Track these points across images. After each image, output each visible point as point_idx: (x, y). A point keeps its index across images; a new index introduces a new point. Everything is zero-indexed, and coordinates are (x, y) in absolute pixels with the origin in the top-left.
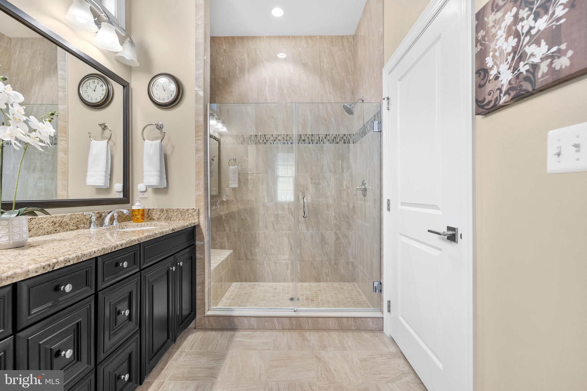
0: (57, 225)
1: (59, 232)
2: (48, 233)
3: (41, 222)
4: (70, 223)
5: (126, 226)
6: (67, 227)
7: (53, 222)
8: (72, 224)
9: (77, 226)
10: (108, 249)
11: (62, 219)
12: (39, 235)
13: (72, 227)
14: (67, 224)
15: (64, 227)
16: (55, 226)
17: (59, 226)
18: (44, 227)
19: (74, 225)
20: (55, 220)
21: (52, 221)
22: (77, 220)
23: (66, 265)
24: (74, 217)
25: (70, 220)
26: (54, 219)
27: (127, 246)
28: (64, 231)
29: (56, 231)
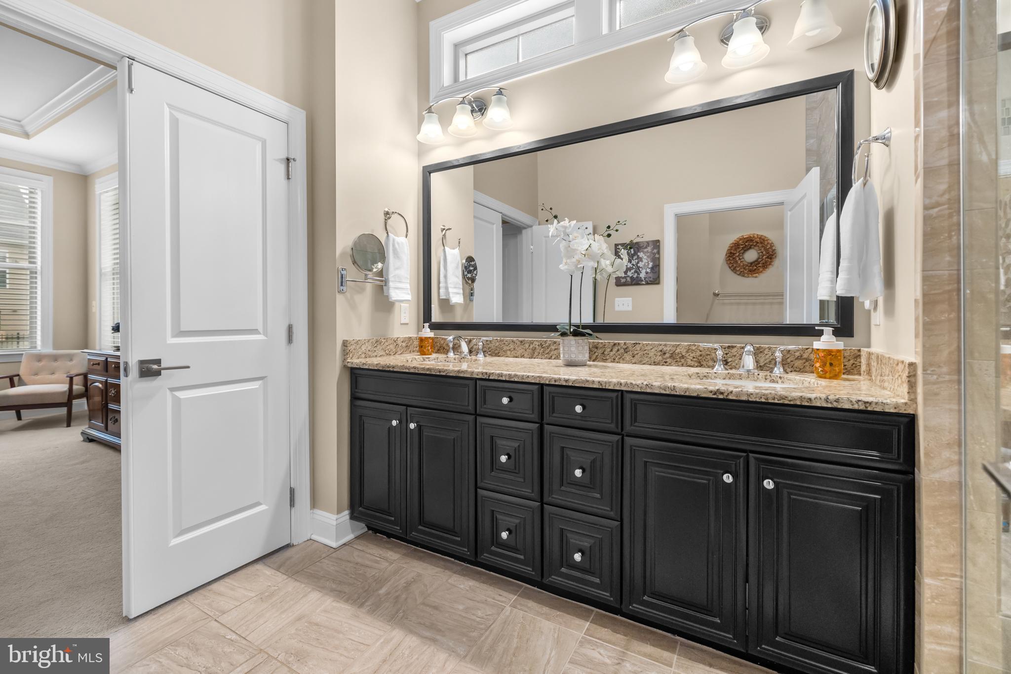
0: (667, 355)
1: (670, 365)
2: (655, 364)
3: (646, 348)
4: (687, 355)
5: (780, 377)
6: (683, 360)
7: (661, 351)
8: (691, 358)
9: (700, 362)
10: (545, 379)
11: (674, 349)
12: (644, 364)
13: (690, 362)
14: (683, 357)
15: (678, 360)
16: (665, 357)
17: (670, 357)
18: (650, 356)
19: (695, 359)
20: (665, 349)
21: (660, 349)
22: (700, 353)
23: (499, 378)
24: (694, 348)
25: (687, 352)
26: (663, 347)
27: (576, 385)
28: (678, 366)
29: (666, 362)
